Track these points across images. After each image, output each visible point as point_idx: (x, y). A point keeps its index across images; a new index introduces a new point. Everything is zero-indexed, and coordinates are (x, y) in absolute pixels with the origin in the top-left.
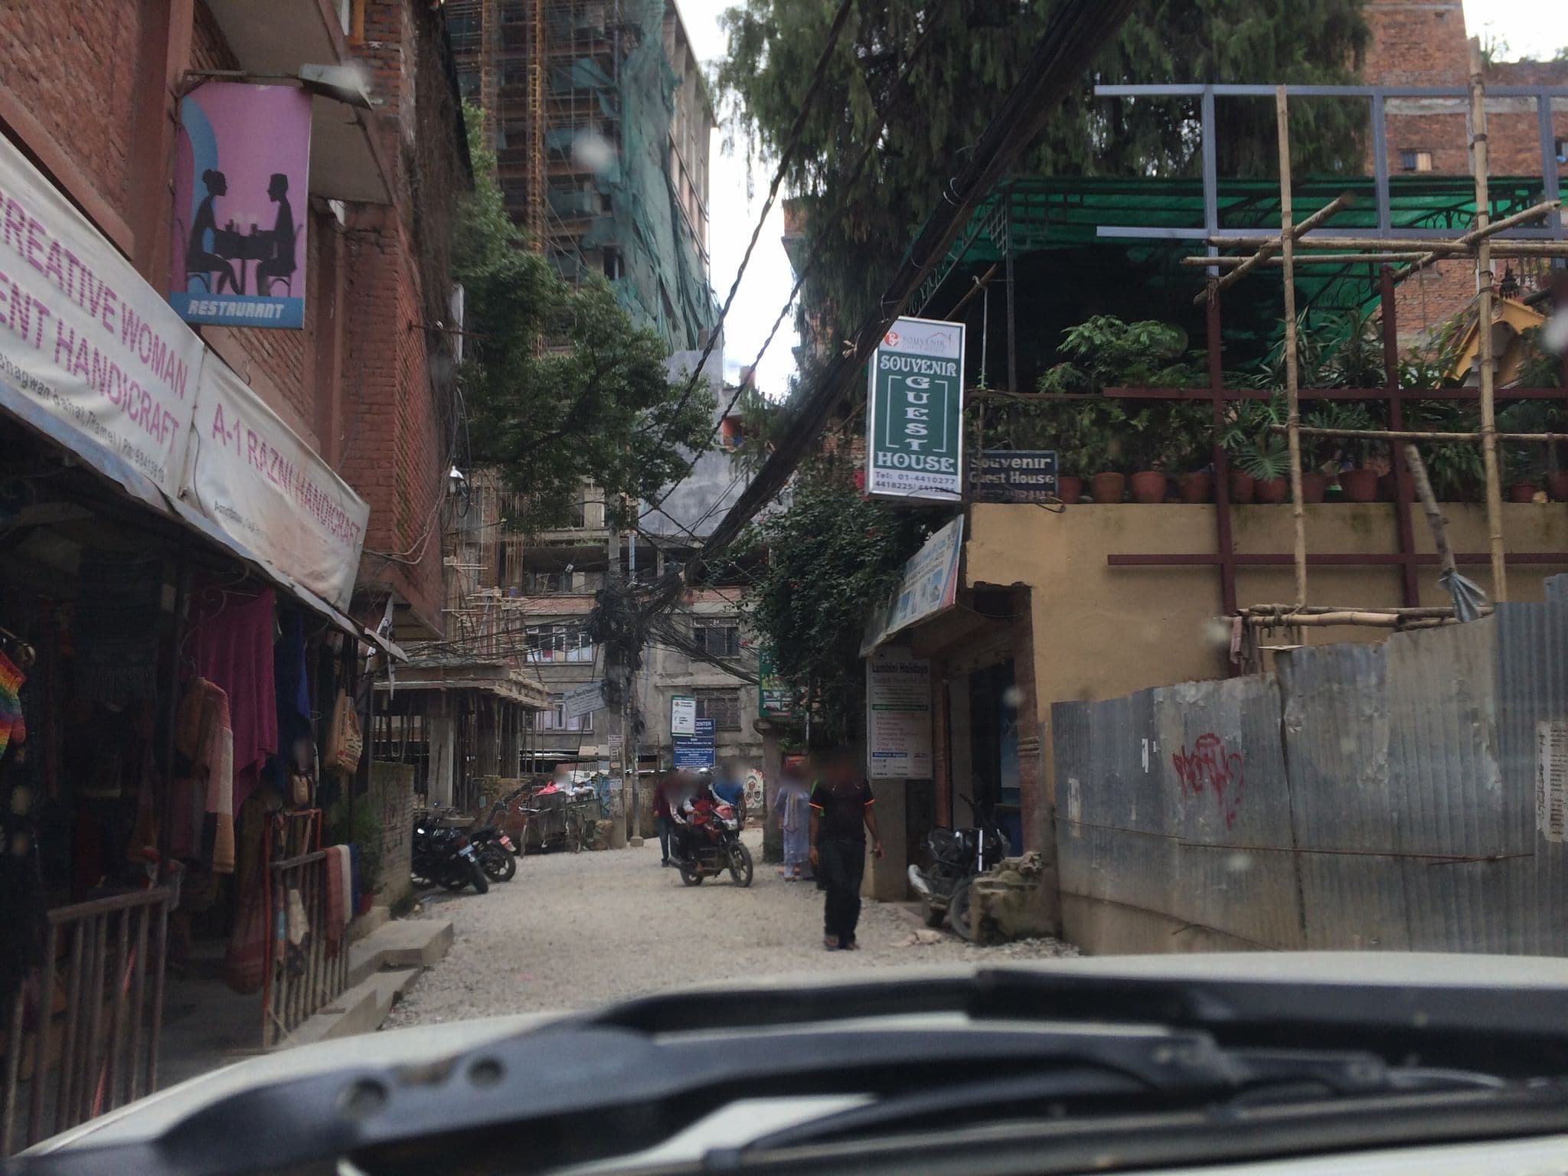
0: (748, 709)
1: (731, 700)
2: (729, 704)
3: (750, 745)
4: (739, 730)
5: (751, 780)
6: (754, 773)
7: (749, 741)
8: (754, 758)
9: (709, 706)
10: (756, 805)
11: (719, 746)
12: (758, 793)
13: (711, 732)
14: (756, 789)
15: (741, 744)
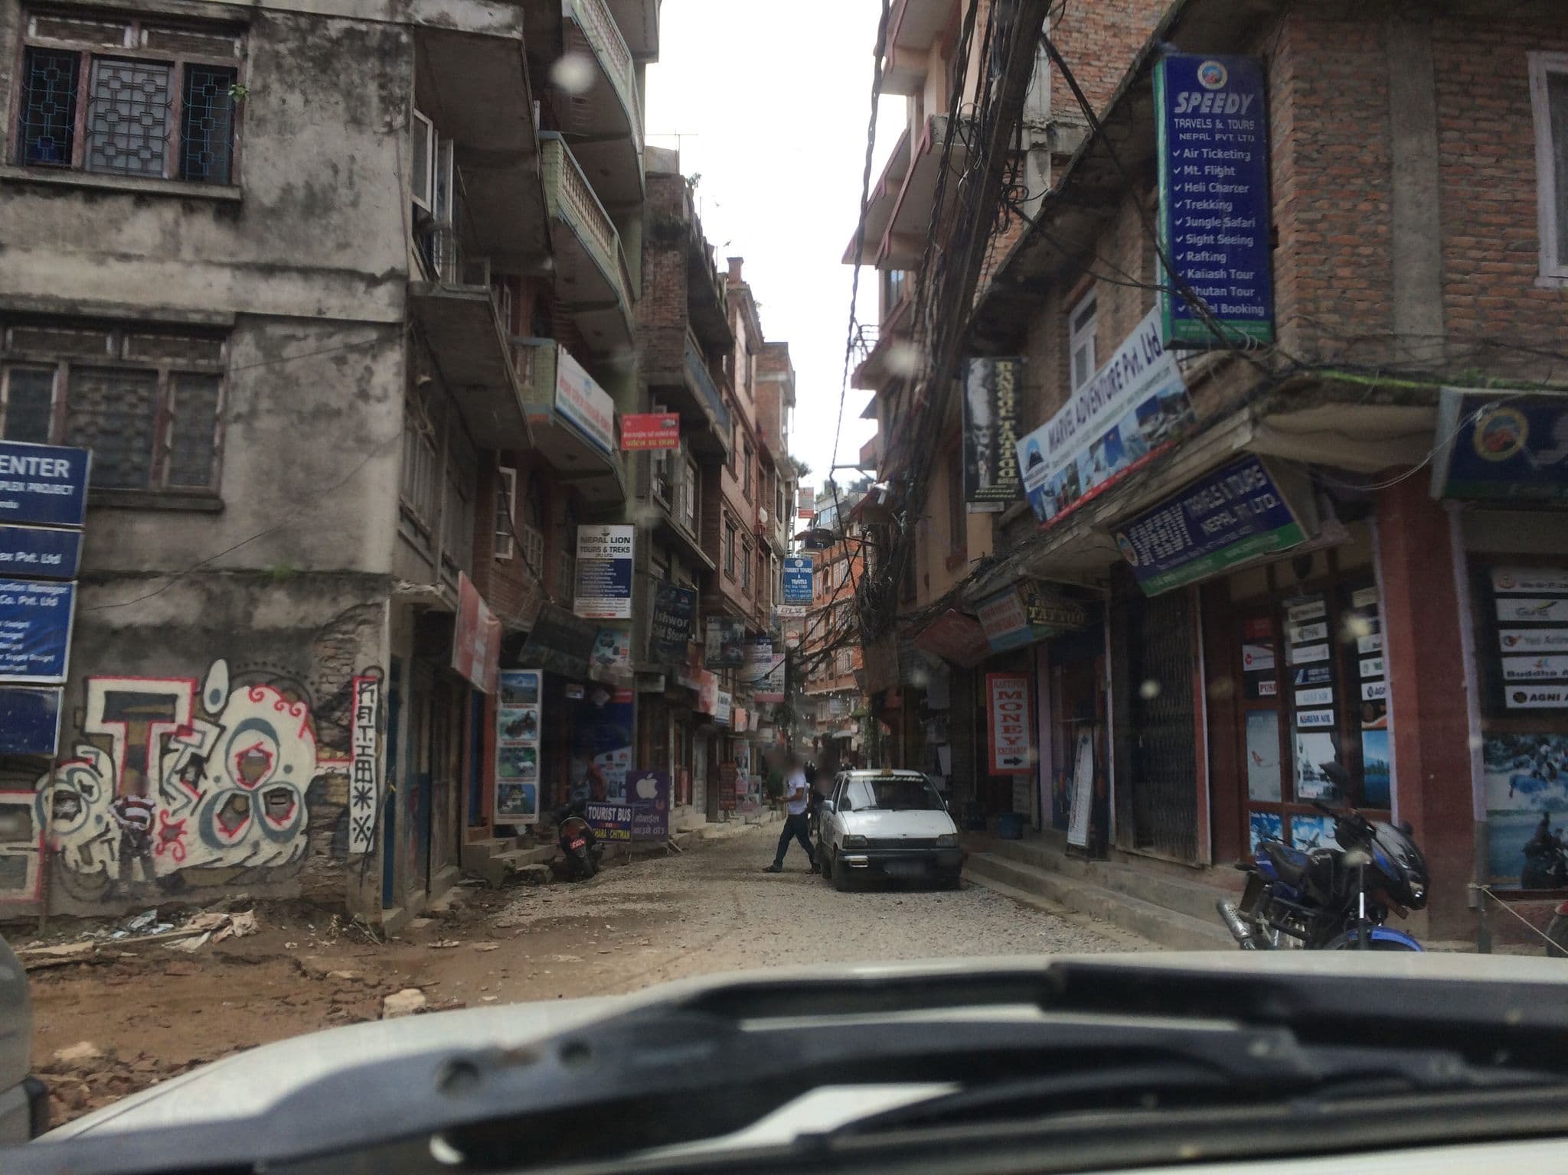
0: (266, 423)
1: (181, 377)
2: (171, 397)
3: (257, 580)
4: (212, 508)
5: (248, 740)
6: (267, 705)
7: (249, 559)
8: (272, 636)
9: (74, 398)
10: (268, 849)
11: (96, 579)
12: (281, 796)
13: (66, 509)
14: (275, 778)
15: (214, 573)
